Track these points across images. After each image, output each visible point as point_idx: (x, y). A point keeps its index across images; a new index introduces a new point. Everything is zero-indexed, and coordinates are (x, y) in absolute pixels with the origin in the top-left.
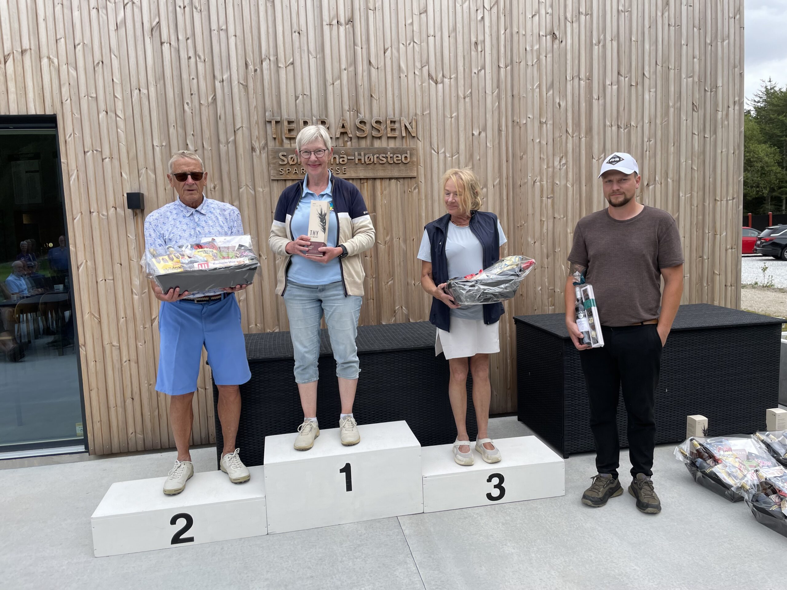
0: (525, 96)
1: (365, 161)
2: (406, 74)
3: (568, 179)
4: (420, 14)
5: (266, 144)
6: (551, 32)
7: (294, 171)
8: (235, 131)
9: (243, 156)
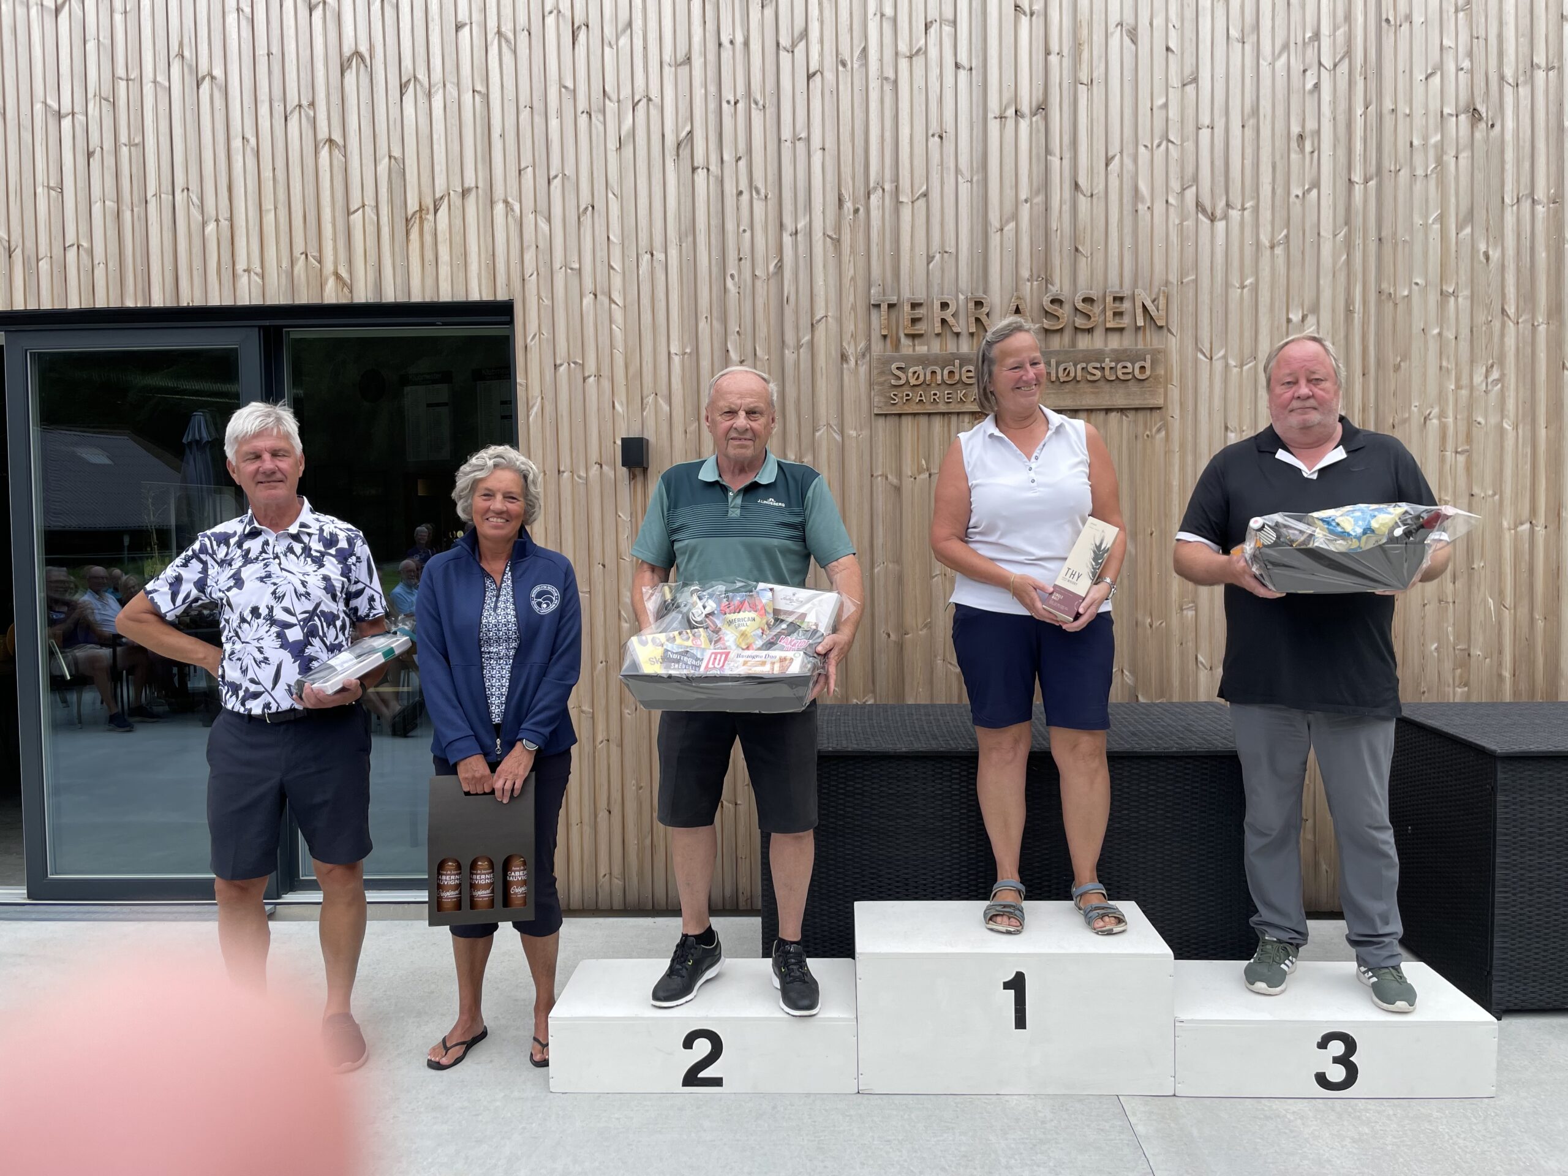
0: (1407, 238)
1: (1057, 377)
2: (1149, 204)
3: (1506, 413)
4: (1184, 85)
5: (868, 348)
6: (1468, 107)
7: (918, 398)
8: (812, 325)
9: (824, 371)
